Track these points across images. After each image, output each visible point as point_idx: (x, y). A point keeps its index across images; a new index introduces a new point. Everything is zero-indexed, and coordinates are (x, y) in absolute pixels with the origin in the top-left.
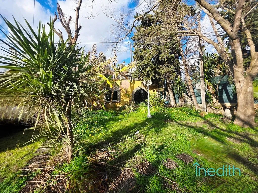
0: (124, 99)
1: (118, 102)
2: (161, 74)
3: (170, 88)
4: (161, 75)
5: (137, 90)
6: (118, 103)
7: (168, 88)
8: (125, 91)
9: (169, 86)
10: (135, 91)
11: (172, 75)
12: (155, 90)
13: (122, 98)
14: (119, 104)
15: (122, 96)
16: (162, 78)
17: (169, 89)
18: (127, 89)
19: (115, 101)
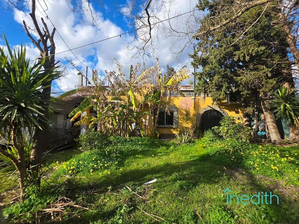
0: (183, 123)
1: (174, 127)
2: (241, 84)
3: (265, 108)
4: (241, 86)
5: (206, 111)
6: (174, 129)
7: (263, 107)
8: (184, 112)
9: (264, 104)
10: (202, 112)
11: (267, 82)
12: (239, 110)
13: (180, 123)
14: (176, 131)
15: (181, 120)
16: (242, 91)
17: (264, 110)
18: (188, 110)
19: (170, 126)
